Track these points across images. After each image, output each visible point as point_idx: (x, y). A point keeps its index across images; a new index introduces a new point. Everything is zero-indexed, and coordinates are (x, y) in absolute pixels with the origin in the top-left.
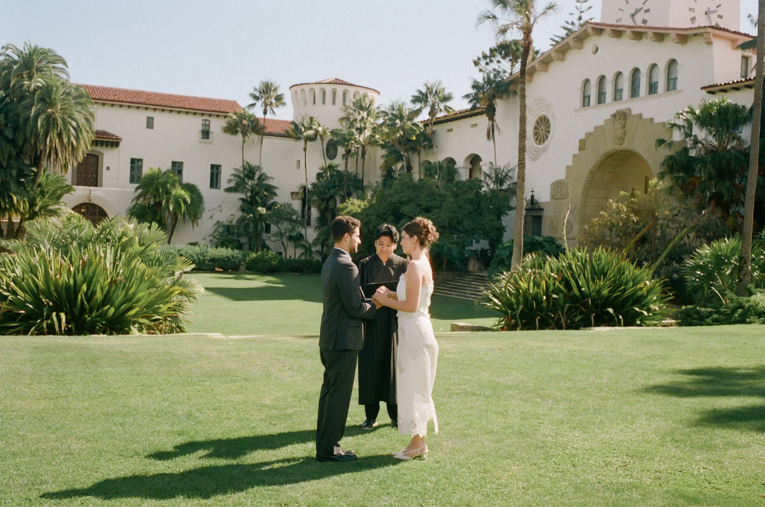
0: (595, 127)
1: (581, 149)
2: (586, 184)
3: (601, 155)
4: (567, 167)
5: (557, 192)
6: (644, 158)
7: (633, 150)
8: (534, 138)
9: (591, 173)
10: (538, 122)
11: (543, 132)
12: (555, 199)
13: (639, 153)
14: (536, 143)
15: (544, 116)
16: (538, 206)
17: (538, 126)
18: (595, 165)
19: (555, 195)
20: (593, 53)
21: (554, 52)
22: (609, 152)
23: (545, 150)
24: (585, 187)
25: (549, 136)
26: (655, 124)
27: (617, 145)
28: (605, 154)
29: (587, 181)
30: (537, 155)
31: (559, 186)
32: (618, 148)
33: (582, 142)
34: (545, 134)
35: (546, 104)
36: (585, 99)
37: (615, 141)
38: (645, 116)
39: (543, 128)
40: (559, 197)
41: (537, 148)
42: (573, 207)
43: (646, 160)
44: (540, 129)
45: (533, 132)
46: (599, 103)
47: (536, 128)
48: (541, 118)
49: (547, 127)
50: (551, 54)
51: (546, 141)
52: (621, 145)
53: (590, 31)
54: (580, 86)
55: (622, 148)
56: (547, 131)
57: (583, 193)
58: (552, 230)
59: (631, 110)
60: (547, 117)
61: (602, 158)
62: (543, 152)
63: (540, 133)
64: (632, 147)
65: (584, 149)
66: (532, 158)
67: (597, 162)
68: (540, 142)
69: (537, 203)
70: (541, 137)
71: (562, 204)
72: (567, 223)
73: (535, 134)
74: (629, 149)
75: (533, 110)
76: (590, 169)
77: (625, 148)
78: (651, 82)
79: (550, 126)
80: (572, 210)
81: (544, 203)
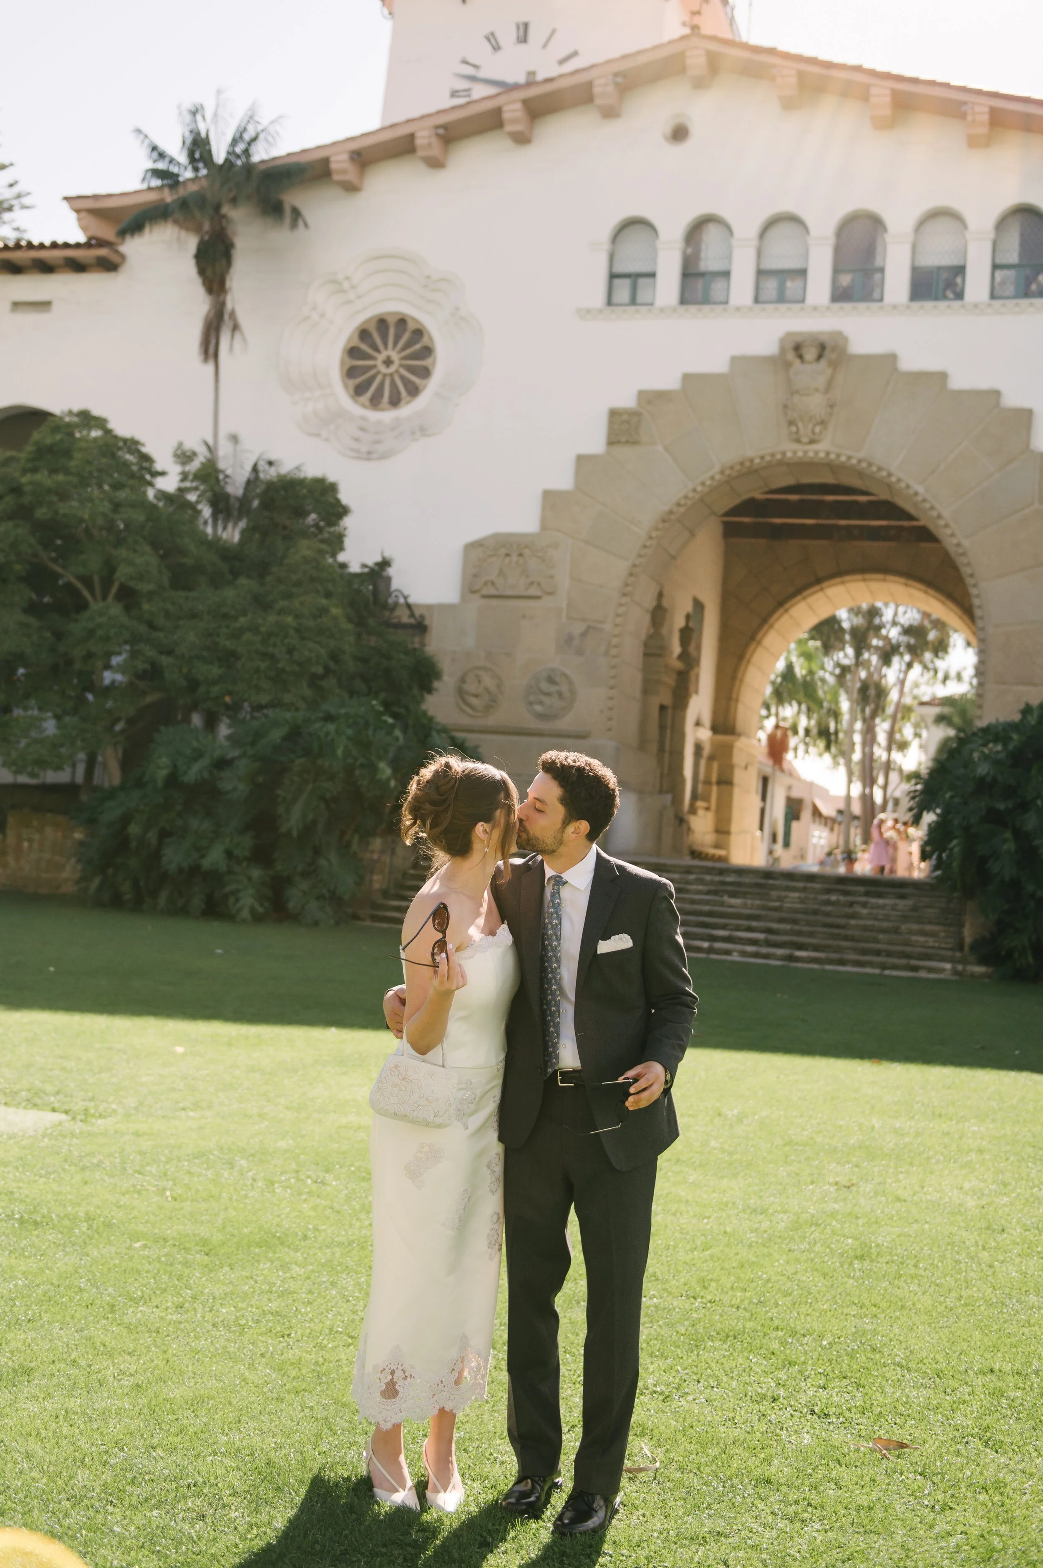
0: (686, 377)
1: (619, 442)
2: (640, 556)
3: (717, 468)
4: (547, 495)
5: (501, 573)
6: (916, 494)
7: (864, 465)
8: (346, 386)
9: (664, 521)
10: (364, 334)
11: (392, 369)
12: (485, 597)
13: (890, 475)
14: (356, 402)
15: (401, 317)
16: (412, 615)
17: (364, 347)
18: (686, 497)
19: (486, 583)
20: (666, 139)
21: (518, 106)
22: (752, 461)
23: (423, 431)
24: (635, 566)
25: (425, 387)
26: (960, 393)
27: (798, 441)
28: (732, 468)
29: (645, 547)
30: (378, 442)
31: (507, 555)
32: (793, 450)
33: (625, 417)
34: (402, 378)
35: (428, 277)
36: (617, 282)
37: (794, 429)
38: (909, 363)
39: (395, 356)
40: (509, 592)
41: (363, 418)
42: (578, 628)
43: (924, 500)
44: (374, 359)
45: (342, 363)
46: (684, 300)
47: (353, 352)
48: (382, 323)
49: (415, 356)
50: (505, 108)
51: (408, 403)
52: (812, 442)
53: (696, 60)
54: (605, 233)
55: (811, 454)
56: (410, 369)
57: (627, 585)
58: (474, 701)
59: (846, 339)
60: (415, 320)
61: (718, 477)
62: (413, 433)
63: (379, 372)
64: (861, 455)
65: (636, 443)
66: (357, 451)
67: (694, 490)
68: (375, 403)
69: (409, 606)
70: (382, 385)
71: (524, 617)
72: (551, 680)
73: (350, 373)
74: (843, 459)
75: (353, 287)
76: (666, 508)
77: (828, 454)
78: (917, 264)
79: (428, 351)
80: (569, 639)
81: (430, 607)
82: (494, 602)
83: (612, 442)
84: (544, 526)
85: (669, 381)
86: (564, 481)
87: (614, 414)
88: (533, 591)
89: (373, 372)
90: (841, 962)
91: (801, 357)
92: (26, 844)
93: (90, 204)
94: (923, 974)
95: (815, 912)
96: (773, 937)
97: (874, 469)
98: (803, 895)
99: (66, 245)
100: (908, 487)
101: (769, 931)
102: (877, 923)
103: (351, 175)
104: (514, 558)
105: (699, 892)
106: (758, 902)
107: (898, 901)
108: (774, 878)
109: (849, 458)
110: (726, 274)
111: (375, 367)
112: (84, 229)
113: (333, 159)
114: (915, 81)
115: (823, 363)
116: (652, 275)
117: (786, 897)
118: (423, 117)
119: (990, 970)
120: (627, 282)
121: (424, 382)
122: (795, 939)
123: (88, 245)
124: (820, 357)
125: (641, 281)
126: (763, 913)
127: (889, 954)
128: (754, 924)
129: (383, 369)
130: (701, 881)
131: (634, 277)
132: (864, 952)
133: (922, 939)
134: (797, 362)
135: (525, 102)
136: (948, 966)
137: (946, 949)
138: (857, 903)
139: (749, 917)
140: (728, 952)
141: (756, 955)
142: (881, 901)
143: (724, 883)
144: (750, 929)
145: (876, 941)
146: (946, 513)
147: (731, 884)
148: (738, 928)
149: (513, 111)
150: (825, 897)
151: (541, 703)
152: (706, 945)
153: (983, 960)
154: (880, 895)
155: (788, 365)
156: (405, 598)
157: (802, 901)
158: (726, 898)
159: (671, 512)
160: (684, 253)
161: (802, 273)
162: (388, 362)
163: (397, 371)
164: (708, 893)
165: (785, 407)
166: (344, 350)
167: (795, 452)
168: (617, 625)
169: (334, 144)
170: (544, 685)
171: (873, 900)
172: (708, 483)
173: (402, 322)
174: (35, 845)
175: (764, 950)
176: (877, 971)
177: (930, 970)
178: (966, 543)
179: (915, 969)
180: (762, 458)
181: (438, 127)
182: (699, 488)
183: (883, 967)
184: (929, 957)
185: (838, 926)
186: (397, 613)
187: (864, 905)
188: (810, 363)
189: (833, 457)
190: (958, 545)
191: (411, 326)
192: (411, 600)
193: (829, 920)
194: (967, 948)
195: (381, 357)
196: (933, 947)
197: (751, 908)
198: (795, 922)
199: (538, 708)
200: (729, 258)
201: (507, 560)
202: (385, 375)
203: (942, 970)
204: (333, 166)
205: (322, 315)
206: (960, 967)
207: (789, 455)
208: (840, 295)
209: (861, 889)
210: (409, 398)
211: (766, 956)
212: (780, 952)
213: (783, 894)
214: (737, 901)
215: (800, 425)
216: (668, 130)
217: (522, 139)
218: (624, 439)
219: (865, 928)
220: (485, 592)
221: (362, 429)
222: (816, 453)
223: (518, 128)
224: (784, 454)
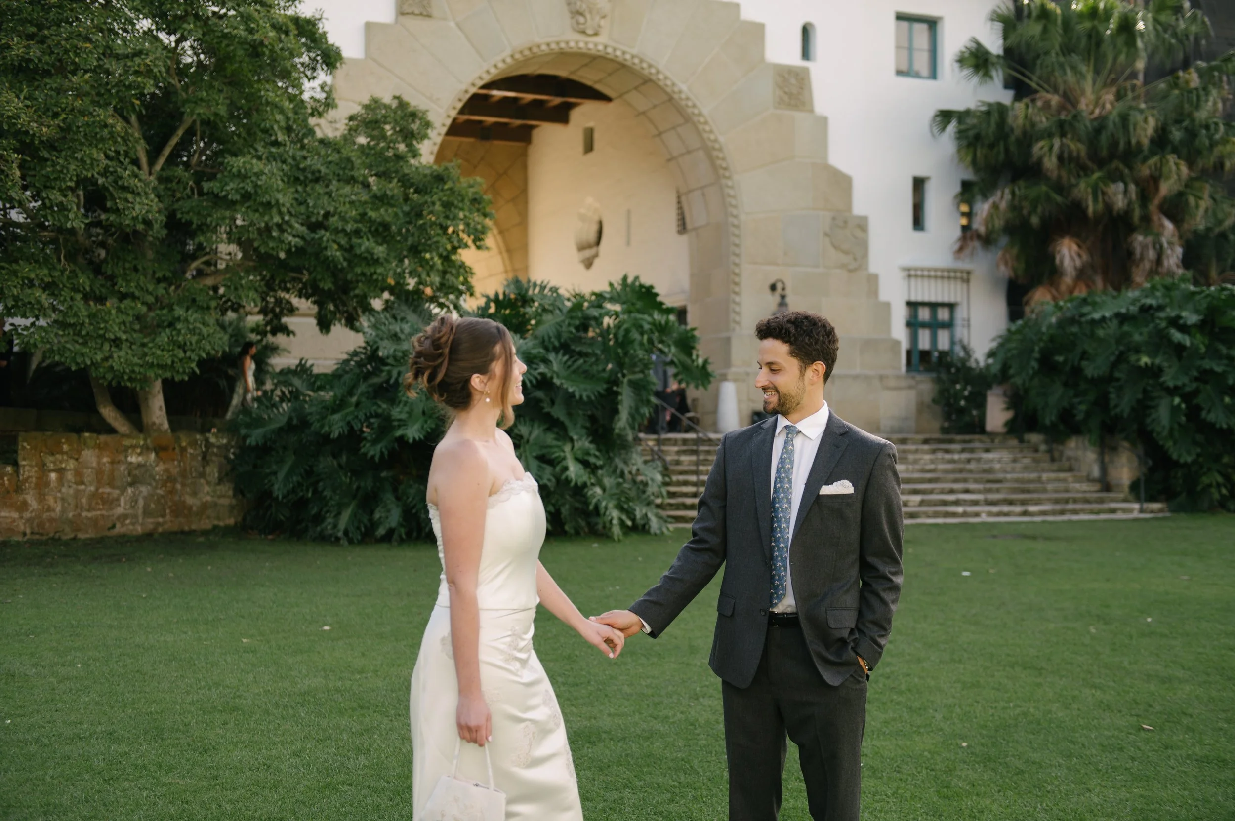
1: (408, 13)
3: (508, 52)
6: (680, 92)
7: (637, 61)
13: (658, 72)
18: (480, 78)
22: (539, 47)
27: (583, 32)
28: (521, 52)
32: (575, 41)
37: (582, 20)
43: (688, 99)
52: (596, 34)
55: (592, 46)
61: (509, 60)
64: (635, 51)
65: (429, 16)
67: (488, 72)
74: (619, 53)
76: (464, 87)
77: (606, 47)
83: (401, 13)
84: (339, 96)
86: (354, 48)
92: (53, 476)
97: (646, 66)
100: (674, 84)
109: (624, 53)
146: (705, 111)
159: (466, 92)
167: (577, 42)
172: (499, 65)
178: (722, 139)
180: (550, 45)
182: (492, 70)
189: (609, 51)
190: (716, 141)
207: (572, 44)
215: (588, 16)
218: (417, 12)
222: (596, 45)
224: (567, 43)
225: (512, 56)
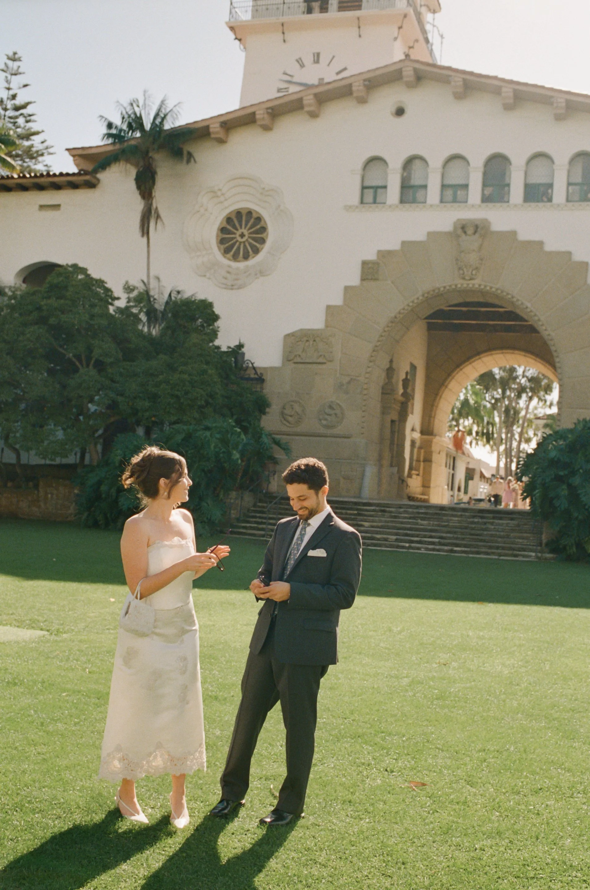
0: (404, 243)
1: (367, 279)
2: (379, 341)
3: (420, 293)
4: (328, 307)
5: (304, 350)
6: (527, 307)
7: (499, 292)
8: (219, 249)
9: (392, 322)
10: (229, 220)
11: (244, 239)
12: (295, 363)
13: (513, 296)
14: (225, 257)
15: (248, 211)
16: (256, 373)
17: (229, 227)
18: (404, 309)
19: (296, 356)
20: (392, 114)
21: (311, 97)
22: (439, 289)
23: (261, 273)
24: (376, 346)
25: (262, 249)
26: (550, 253)
27: (464, 278)
28: (428, 293)
29: (382, 336)
30: (237, 279)
31: (307, 341)
32: (461, 284)
33: (370, 265)
34: (250, 244)
35: (264, 189)
36: (366, 191)
37: (461, 272)
38: (523, 236)
39: (246, 232)
40: (307, 361)
41: (229, 266)
42: (346, 380)
43: (531, 311)
44: (234, 234)
45: (217, 236)
46: (402, 201)
47: (223, 230)
48: (239, 214)
49: (256, 232)
50: (305, 98)
51: (253, 257)
52: (471, 279)
53: (408, 73)
54: (359, 166)
55: (471, 286)
56: (255, 239)
57: (372, 356)
58: (290, 419)
59: (489, 223)
60: (257, 212)
61: (421, 298)
62: (256, 275)
63: (237, 241)
64: (498, 286)
65: (376, 279)
66: (226, 284)
67: (408, 305)
68: (235, 258)
69: (254, 368)
70: (239, 248)
71: (316, 374)
72: (331, 407)
73: (222, 241)
74: (488, 288)
75: (223, 194)
76: (393, 315)
77: (480, 285)
78: (528, 182)
79: (264, 229)
80: (342, 385)
81: (265, 369)
82: (301, 366)
83: (363, 279)
84: (327, 326)
85: (394, 245)
86: (337, 300)
87: (364, 263)
88: (321, 360)
89: (235, 240)
90: (478, 553)
91: (465, 233)
93: (80, 152)
94: (521, 559)
95: (466, 528)
96: (442, 541)
97: (505, 294)
98: (460, 519)
99: (68, 174)
100: (522, 304)
101: (441, 538)
102: (498, 533)
103: (221, 135)
104: (311, 342)
105: (405, 518)
106: (436, 523)
107: (509, 521)
108: (446, 511)
109: (491, 288)
110: (425, 187)
111: (235, 238)
112: (77, 165)
113: (211, 126)
114: (526, 84)
115: (477, 235)
116: (385, 187)
117: (451, 520)
118: (260, 103)
119: (555, 556)
120: (371, 191)
121: (262, 246)
122: (455, 541)
123: (79, 174)
124: (475, 232)
125: (379, 190)
126: (439, 528)
127: (503, 548)
128: (433, 534)
129: (239, 239)
130: (406, 512)
131: (376, 188)
132: (490, 547)
133: (521, 541)
134: (463, 235)
135: (316, 95)
136: (533, 554)
137: (533, 545)
138: (489, 523)
139: (431, 531)
140: (419, 549)
141: (434, 550)
142: (501, 522)
143: (419, 513)
144: (431, 537)
145: (497, 542)
146: (543, 318)
147: (422, 513)
148: (425, 537)
149: (309, 100)
150: (472, 520)
151: (326, 420)
152: (407, 545)
153: (552, 551)
154: (501, 519)
155: (458, 236)
156: (252, 364)
157: (459, 522)
158: (419, 521)
159: (396, 317)
160: (402, 175)
161: (465, 187)
162: (242, 236)
163: (247, 240)
164: (410, 518)
165: (457, 260)
166: (218, 230)
167: (462, 285)
168: (367, 378)
169: (211, 118)
170: (328, 410)
171: (496, 521)
172: (416, 301)
173: (250, 213)
174: (54, 496)
175: (437, 547)
176: (496, 557)
177: (524, 556)
178: (553, 334)
179: (516, 556)
180: (445, 287)
181: (267, 109)
182: (411, 304)
183: (500, 555)
184: (524, 550)
185: (477, 535)
186: (248, 372)
187: (492, 524)
188: (469, 235)
189: (482, 287)
190: (549, 335)
191: (255, 215)
192: (255, 365)
193: (473, 532)
194: (543, 545)
195: (238, 233)
196: (527, 545)
197: (433, 526)
198: (455, 533)
199: (324, 422)
200: (427, 178)
201: (308, 343)
202: (240, 243)
203: (531, 556)
204: (211, 130)
205: (206, 210)
206: (539, 555)
207: (459, 286)
208: (486, 199)
209: (491, 515)
210: (254, 255)
211: (438, 550)
212: (446, 548)
213: (450, 518)
214: (425, 522)
215: (465, 269)
216: (394, 110)
217: (314, 115)
218: (370, 278)
219: (492, 536)
220: (295, 360)
221: (229, 272)
222: (474, 285)
223: (312, 109)
224: (456, 285)
225: (423, 295)
